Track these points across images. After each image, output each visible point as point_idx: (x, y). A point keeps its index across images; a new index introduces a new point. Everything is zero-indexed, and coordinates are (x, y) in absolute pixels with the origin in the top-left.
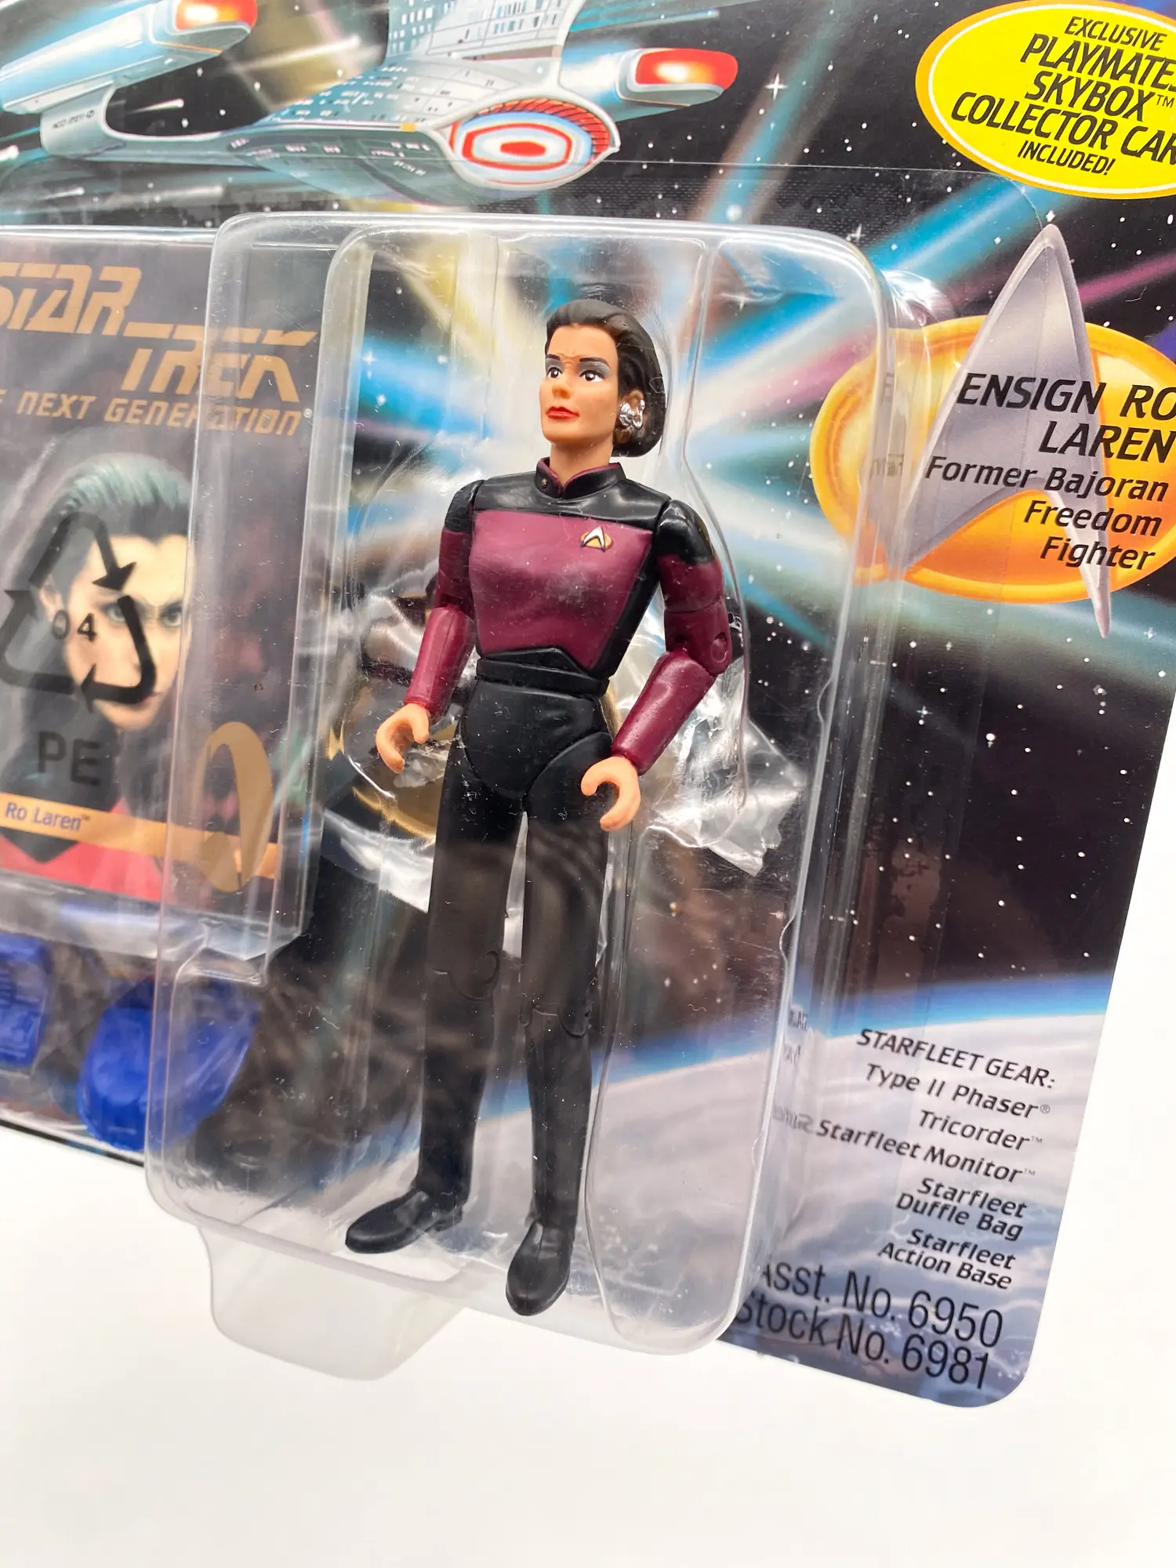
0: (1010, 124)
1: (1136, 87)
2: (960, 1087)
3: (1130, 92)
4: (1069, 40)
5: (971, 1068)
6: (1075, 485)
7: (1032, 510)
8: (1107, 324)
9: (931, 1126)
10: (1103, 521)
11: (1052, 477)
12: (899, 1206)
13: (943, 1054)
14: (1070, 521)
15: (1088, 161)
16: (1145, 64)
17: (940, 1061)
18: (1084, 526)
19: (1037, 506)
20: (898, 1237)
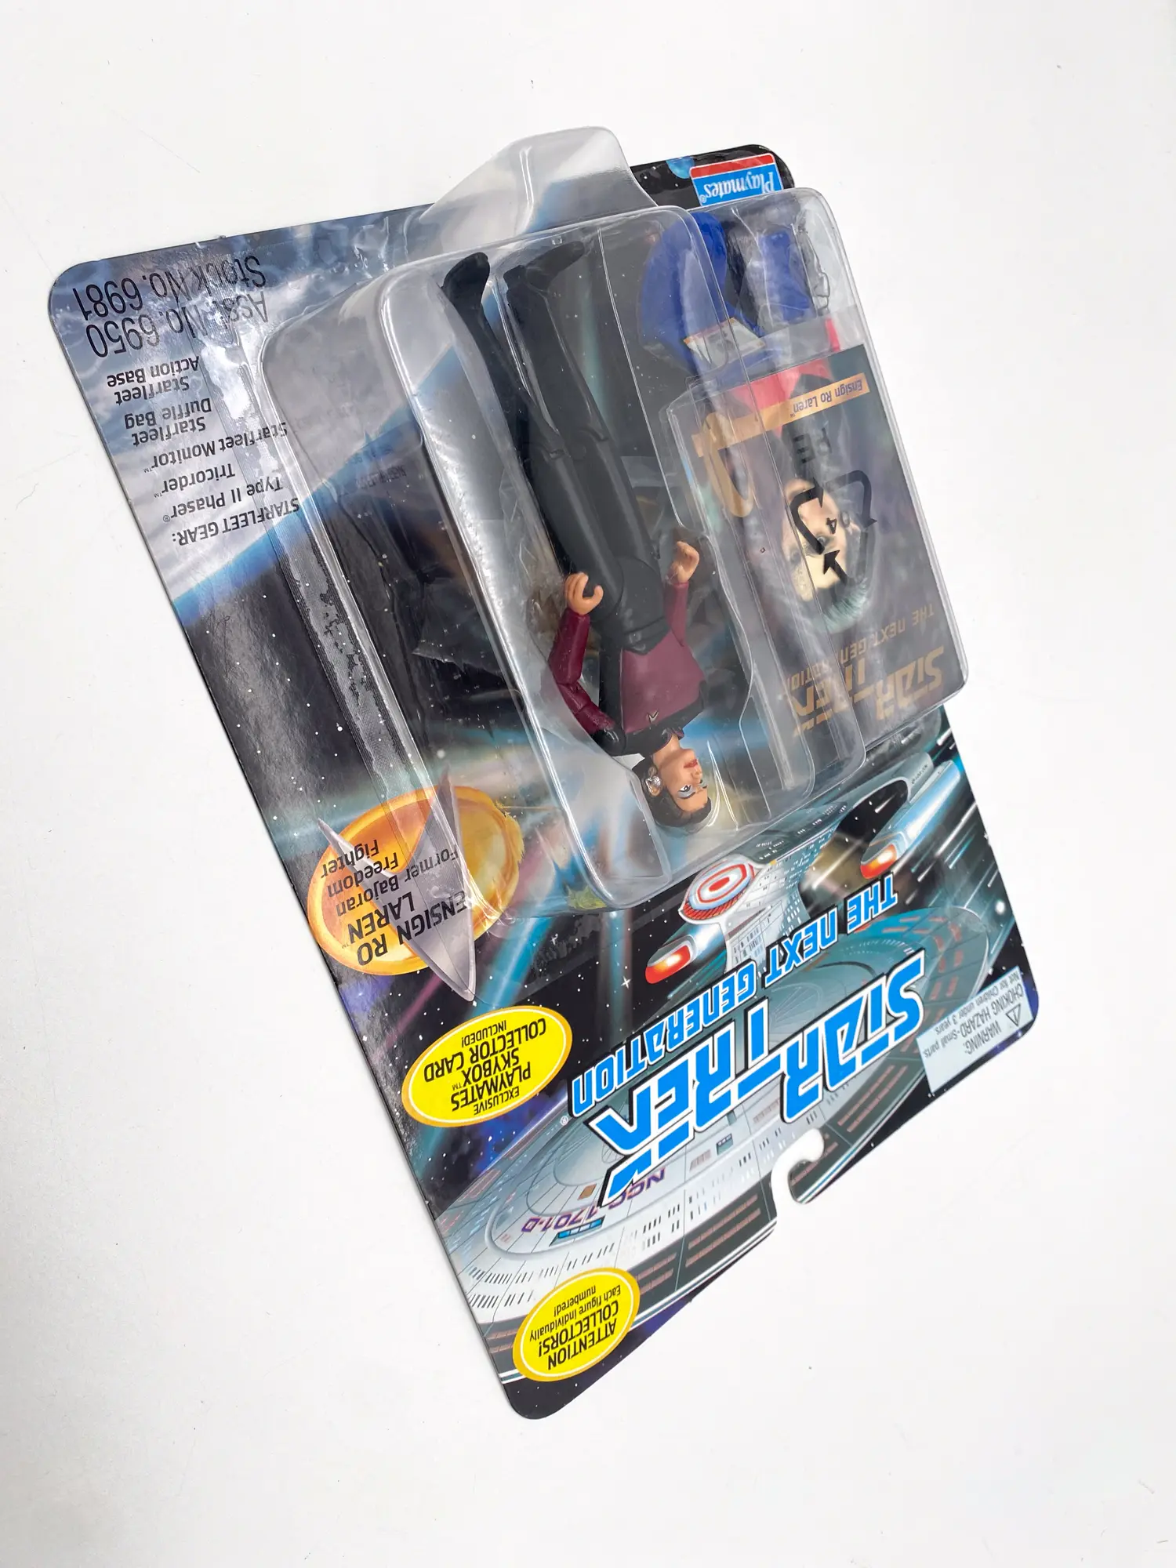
0: (517, 1033)
2: (224, 504)
3: (475, 1080)
4: (514, 1085)
5: (225, 520)
7: (396, 861)
8: (418, 972)
9: (223, 467)
10: (358, 878)
11: (396, 883)
12: (208, 400)
13: (246, 520)
14: (374, 867)
17: (245, 514)
18: (366, 869)
20: (194, 377)
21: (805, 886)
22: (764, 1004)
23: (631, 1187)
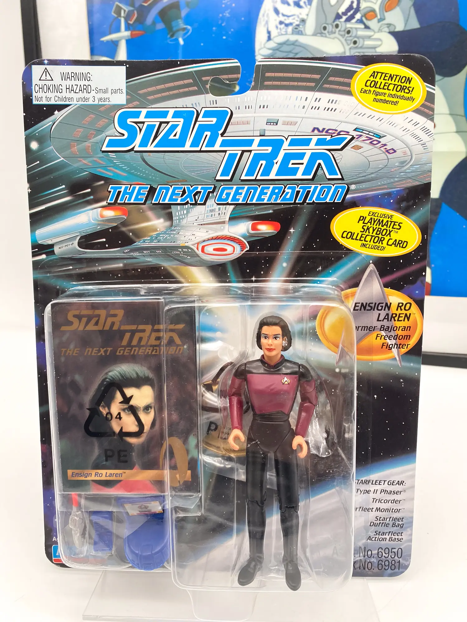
0: (357, 239)
2: (382, 490)
3: (387, 230)
4: (370, 217)
5: (384, 484)
6: (387, 329)
7: (377, 336)
8: (389, 288)
9: (376, 502)
10: (396, 337)
11: (381, 327)
12: (370, 526)
13: (376, 482)
14: (387, 338)
15: (379, 247)
16: (389, 223)
17: (375, 484)
18: (391, 339)
20: (371, 534)
21: (168, 223)
22: (218, 177)
23: (333, 135)
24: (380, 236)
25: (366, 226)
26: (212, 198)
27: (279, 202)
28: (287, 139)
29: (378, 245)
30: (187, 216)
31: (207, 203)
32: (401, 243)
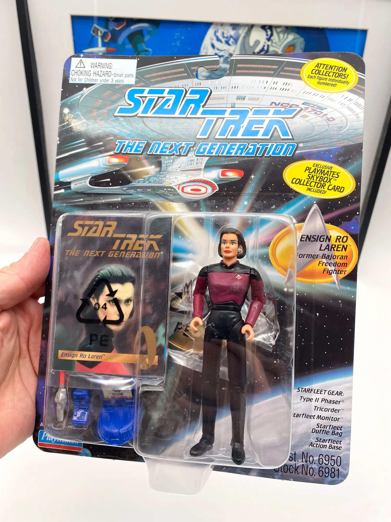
0: (304, 184)
1: (328, 177)
2: (322, 399)
3: (328, 178)
4: (314, 168)
5: (324, 394)
6: (328, 257)
7: (319, 263)
8: (330, 224)
9: (317, 410)
10: (335, 264)
11: (323, 256)
12: (312, 432)
13: (317, 391)
14: (328, 265)
15: (321, 191)
16: (330, 173)
17: (317, 393)
18: (331, 266)
19: (321, 262)
20: (313, 441)
21: (158, 169)
22: (198, 136)
23: (287, 107)
24: (322, 182)
25: (311, 174)
26: (192, 151)
27: (243, 155)
28: (251, 110)
29: (321, 189)
30: (172, 164)
31: (189, 155)
32: (339, 188)
